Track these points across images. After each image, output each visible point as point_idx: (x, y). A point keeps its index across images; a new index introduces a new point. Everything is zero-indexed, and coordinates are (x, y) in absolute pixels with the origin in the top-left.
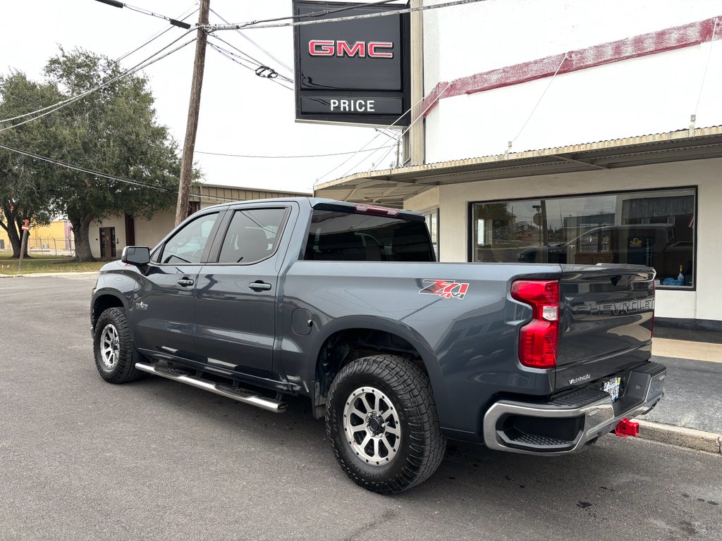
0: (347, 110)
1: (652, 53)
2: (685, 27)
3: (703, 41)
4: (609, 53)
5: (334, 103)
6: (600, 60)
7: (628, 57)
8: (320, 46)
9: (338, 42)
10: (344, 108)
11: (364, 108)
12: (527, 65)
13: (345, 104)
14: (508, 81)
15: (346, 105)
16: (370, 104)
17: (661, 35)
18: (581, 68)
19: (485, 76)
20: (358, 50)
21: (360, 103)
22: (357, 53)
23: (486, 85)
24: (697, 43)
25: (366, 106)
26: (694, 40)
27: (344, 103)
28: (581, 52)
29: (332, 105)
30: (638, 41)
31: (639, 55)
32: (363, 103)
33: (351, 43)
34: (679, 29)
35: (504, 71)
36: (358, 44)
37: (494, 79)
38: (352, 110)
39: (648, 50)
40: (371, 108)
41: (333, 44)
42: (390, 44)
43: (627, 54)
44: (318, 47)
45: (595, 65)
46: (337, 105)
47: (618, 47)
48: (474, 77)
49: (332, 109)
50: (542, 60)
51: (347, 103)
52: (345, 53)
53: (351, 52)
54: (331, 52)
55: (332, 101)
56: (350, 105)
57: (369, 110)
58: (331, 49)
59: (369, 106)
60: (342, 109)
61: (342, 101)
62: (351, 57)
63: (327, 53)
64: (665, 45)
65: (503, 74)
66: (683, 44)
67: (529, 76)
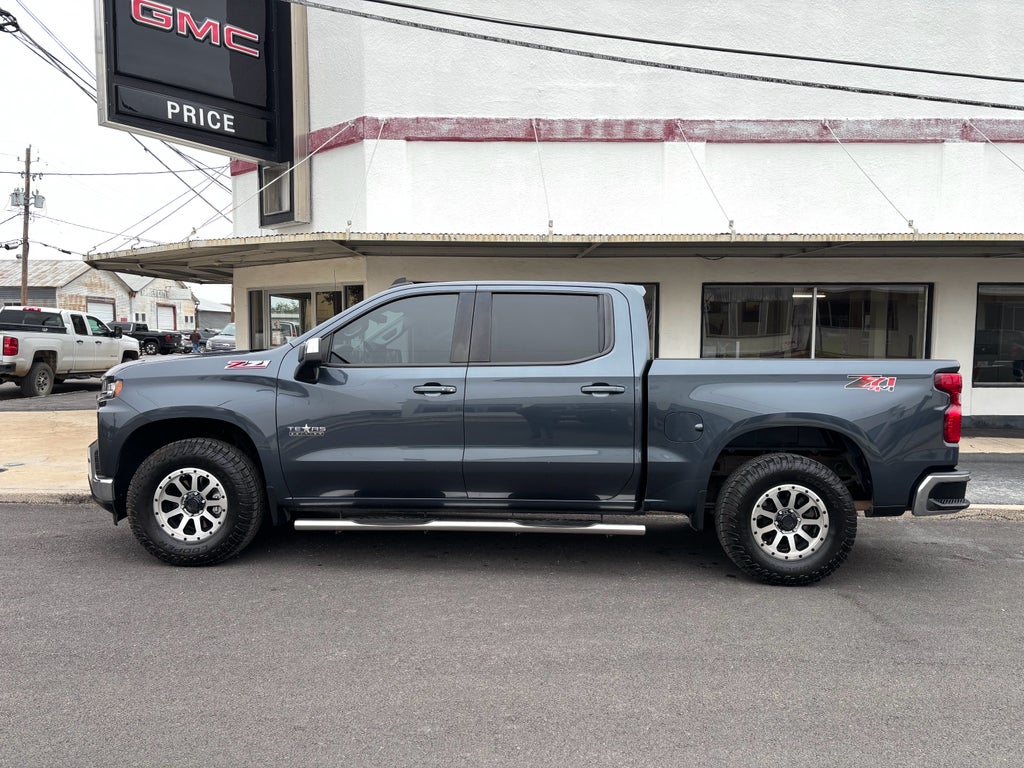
0: (194, 122)
1: (620, 140)
2: (652, 122)
3: (667, 140)
4: (579, 132)
5: (173, 107)
6: (570, 137)
7: (598, 140)
8: (150, 10)
9: (178, 11)
10: (189, 118)
11: (219, 125)
12: (487, 121)
13: (189, 113)
14: (463, 136)
15: (192, 114)
16: (229, 120)
17: (630, 124)
18: (549, 140)
19: (432, 123)
20: (210, 32)
21: (213, 116)
22: (208, 36)
23: (433, 134)
24: (661, 140)
25: (222, 121)
26: (658, 137)
27: (190, 111)
28: (550, 123)
29: (170, 111)
30: (608, 125)
31: (608, 141)
32: (218, 117)
33: (199, 18)
34: (646, 122)
35: (458, 123)
36: (209, 24)
37: (445, 129)
38: (202, 123)
39: (618, 137)
40: (229, 126)
41: (171, 12)
42: (255, 37)
43: (597, 137)
44: (147, 11)
45: (563, 140)
46: (177, 110)
47: (588, 126)
48: (417, 120)
49: (170, 117)
50: (505, 120)
51: (194, 111)
52: (189, 31)
53: (200, 32)
54: (167, 24)
55: (169, 104)
56: (197, 115)
57: (226, 129)
58: (168, 20)
59: (226, 123)
60: (186, 120)
61: (185, 107)
62: (200, 41)
63: (161, 25)
64: (633, 136)
65: (457, 126)
66: (649, 139)
67: (490, 135)
